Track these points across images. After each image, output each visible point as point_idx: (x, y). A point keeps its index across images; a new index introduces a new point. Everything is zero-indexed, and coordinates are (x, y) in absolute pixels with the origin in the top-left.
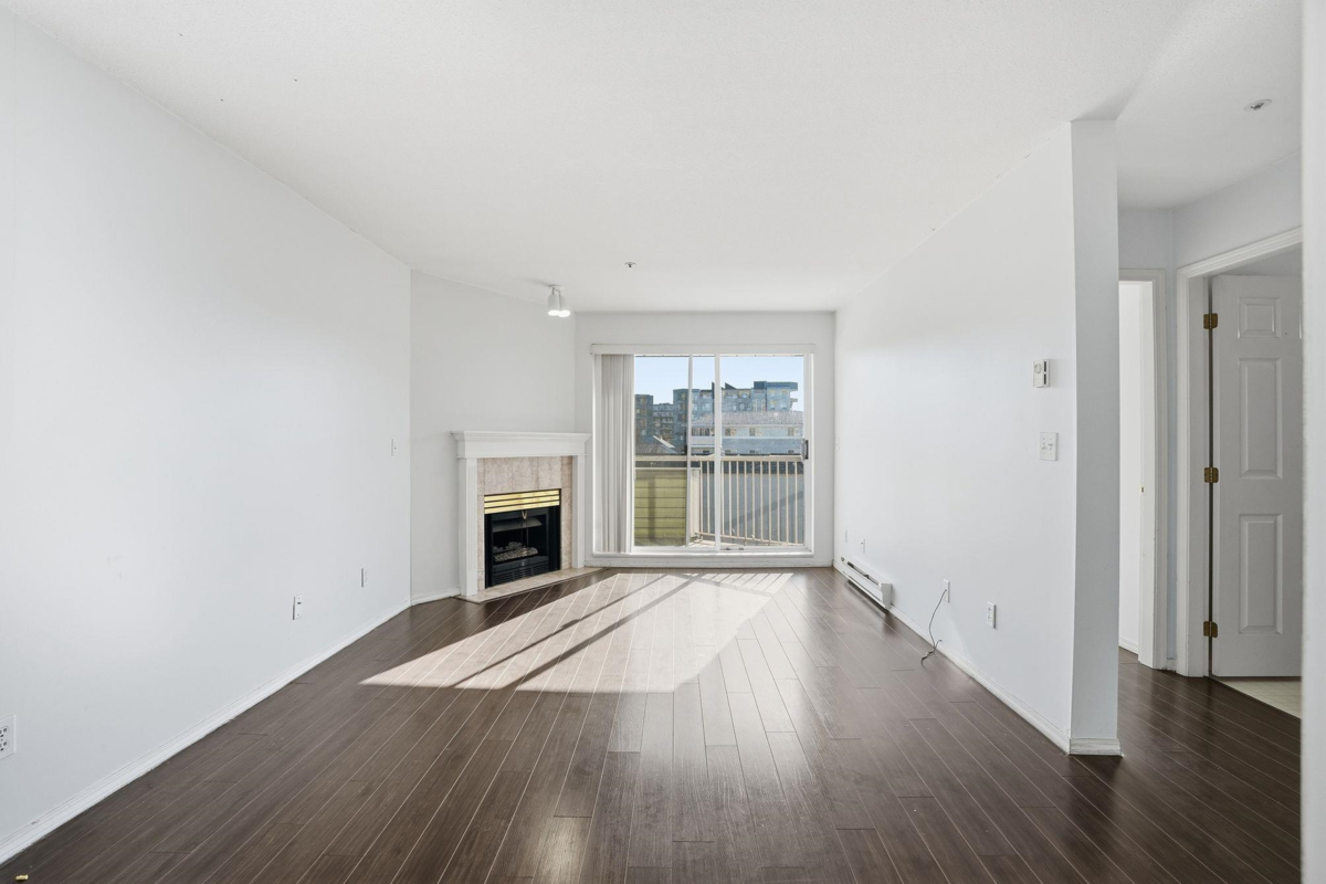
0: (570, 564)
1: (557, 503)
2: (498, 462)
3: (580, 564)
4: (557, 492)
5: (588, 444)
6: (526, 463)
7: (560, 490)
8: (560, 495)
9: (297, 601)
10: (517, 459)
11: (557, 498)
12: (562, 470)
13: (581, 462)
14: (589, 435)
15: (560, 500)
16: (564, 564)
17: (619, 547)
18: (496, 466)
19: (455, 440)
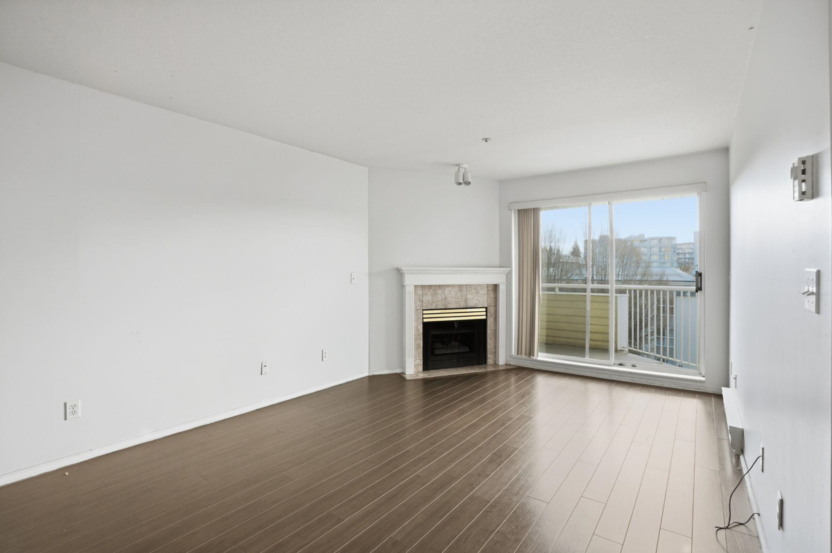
0: (495, 361)
1: (484, 317)
2: (434, 288)
3: (502, 361)
4: (484, 310)
5: (509, 276)
6: (457, 289)
7: (486, 308)
8: (486, 311)
9: (263, 365)
10: (448, 286)
11: (485, 313)
12: (488, 294)
13: (502, 289)
14: (509, 269)
15: (486, 315)
16: (490, 360)
17: (531, 352)
18: (432, 291)
19: (399, 273)
